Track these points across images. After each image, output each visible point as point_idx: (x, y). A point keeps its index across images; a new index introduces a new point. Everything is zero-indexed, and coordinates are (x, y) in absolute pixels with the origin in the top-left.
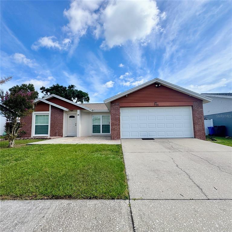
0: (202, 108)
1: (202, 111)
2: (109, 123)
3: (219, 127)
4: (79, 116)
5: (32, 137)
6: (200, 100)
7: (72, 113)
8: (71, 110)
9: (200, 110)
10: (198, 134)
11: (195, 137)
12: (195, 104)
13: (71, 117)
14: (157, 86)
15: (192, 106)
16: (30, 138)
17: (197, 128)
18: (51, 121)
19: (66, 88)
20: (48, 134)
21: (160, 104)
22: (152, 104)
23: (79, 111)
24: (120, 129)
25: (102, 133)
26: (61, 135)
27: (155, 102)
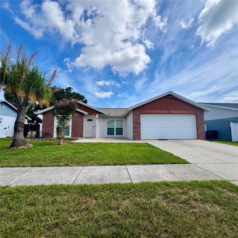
0: (203, 116)
1: (204, 118)
2: (122, 127)
3: (212, 131)
4: (98, 119)
5: (54, 138)
6: (201, 109)
7: (90, 117)
8: (90, 114)
9: (202, 117)
10: (200, 136)
11: (198, 139)
12: (198, 113)
13: (89, 120)
14: (170, 97)
15: (196, 114)
16: (52, 139)
17: (199, 131)
18: (72, 124)
19: (63, 90)
20: (69, 135)
21: (172, 112)
22: (166, 112)
23: (97, 115)
24: (140, 131)
25: (116, 135)
26: (82, 136)
27: (168, 110)
